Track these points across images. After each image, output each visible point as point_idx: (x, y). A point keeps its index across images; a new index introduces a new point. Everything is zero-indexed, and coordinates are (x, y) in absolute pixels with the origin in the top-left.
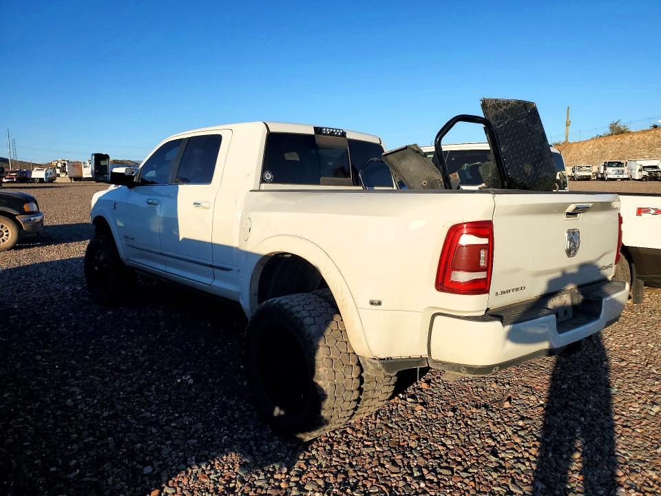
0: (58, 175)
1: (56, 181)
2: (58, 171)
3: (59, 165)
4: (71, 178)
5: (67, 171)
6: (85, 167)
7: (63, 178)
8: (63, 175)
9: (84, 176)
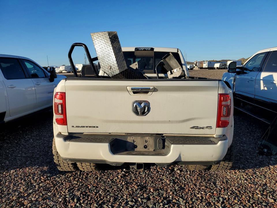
0: (194, 67)
1: (194, 69)
2: (194, 65)
3: (195, 63)
4: (199, 68)
5: (197, 65)
6: (204, 63)
7: (196, 68)
8: (196, 67)
9: (204, 67)
